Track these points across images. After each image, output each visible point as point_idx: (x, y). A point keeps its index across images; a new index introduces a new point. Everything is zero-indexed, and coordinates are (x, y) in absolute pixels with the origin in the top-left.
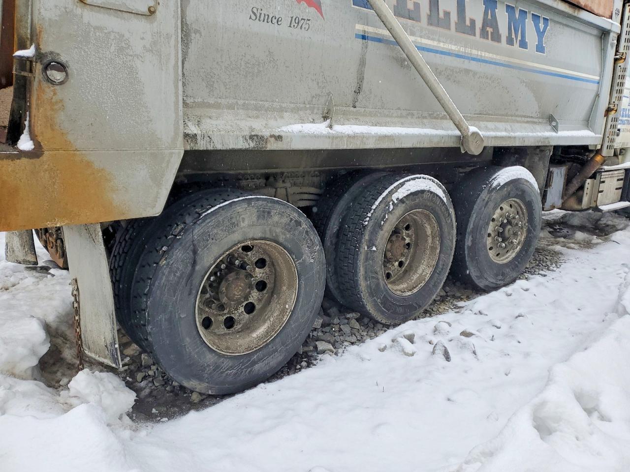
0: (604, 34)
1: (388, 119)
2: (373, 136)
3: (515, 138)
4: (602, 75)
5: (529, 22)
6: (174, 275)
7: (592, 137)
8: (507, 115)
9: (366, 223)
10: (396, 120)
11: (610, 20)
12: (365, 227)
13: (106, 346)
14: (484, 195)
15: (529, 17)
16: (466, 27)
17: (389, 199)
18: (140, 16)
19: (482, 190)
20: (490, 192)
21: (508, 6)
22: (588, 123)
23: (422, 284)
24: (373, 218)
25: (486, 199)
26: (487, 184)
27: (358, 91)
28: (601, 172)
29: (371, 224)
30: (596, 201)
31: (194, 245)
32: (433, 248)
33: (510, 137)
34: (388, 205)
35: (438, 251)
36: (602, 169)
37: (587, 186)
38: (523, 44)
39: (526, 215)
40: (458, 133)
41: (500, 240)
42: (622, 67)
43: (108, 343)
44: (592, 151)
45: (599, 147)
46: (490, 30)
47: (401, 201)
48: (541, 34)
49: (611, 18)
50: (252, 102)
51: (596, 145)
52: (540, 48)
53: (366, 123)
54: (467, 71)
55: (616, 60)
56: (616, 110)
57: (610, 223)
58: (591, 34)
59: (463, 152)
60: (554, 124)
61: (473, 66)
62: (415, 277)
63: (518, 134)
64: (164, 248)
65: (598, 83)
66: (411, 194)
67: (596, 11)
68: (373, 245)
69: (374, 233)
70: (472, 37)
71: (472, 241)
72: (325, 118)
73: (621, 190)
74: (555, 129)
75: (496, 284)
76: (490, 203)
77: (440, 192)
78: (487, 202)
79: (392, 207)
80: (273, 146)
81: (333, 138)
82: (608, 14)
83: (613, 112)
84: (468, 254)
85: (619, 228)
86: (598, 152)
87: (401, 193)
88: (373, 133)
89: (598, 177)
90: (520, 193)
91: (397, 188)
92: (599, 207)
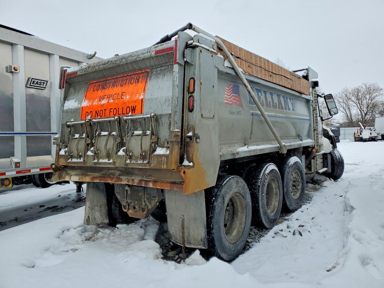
0: (308, 101)
1: (259, 143)
2: (259, 150)
3: (292, 145)
4: (310, 117)
5: (289, 100)
6: (219, 209)
7: (312, 142)
8: (287, 136)
9: (260, 184)
10: (261, 143)
11: (309, 96)
12: (259, 186)
13: (201, 240)
14: (287, 170)
15: (288, 98)
16: (275, 106)
17: (264, 174)
18: (206, 118)
19: (286, 168)
20: (289, 168)
21: (283, 96)
22: (309, 136)
23: (276, 209)
24: (261, 182)
25: (288, 171)
26: (287, 165)
27: (251, 134)
28: (316, 156)
29: (261, 184)
30: (316, 169)
31: (223, 196)
32: (276, 194)
33: (291, 145)
34: (265, 176)
35: (279, 195)
36: (316, 155)
37: (312, 163)
38: (289, 109)
39: (300, 177)
40: (279, 145)
41: (295, 188)
42: (316, 113)
43: (203, 238)
44: (311, 148)
45: (313, 146)
46: (280, 105)
47: (268, 174)
48: (292, 104)
49: (310, 95)
50: (228, 142)
51: (312, 145)
52: (293, 110)
53: (254, 145)
54: (277, 122)
55: (313, 110)
56: (317, 130)
57: (318, 179)
58: (303, 101)
59: (280, 153)
60: (300, 138)
61: (278, 120)
62: (272, 207)
63: (292, 144)
64: (214, 199)
65: (310, 120)
66: (270, 171)
67: (306, 94)
68: (263, 193)
69: (263, 188)
70: (277, 109)
71: (286, 189)
72: (245, 145)
73: (322, 163)
74: (301, 140)
75: (296, 208)
76: (290, 172)
77: (277, 169)
78: (289, 172)
79: (266, 177)
80: (237, 157)
81: (249, 151)
82: (309, 94)
83: (316, 131)
84: (286, 195)
85: (323, 180)
86: (313, 148)
87: (268, 171)
88: (258, 149)
89: (315, 158)
90: (298, 167)
91: (266, 169)
92: (318, 171)
